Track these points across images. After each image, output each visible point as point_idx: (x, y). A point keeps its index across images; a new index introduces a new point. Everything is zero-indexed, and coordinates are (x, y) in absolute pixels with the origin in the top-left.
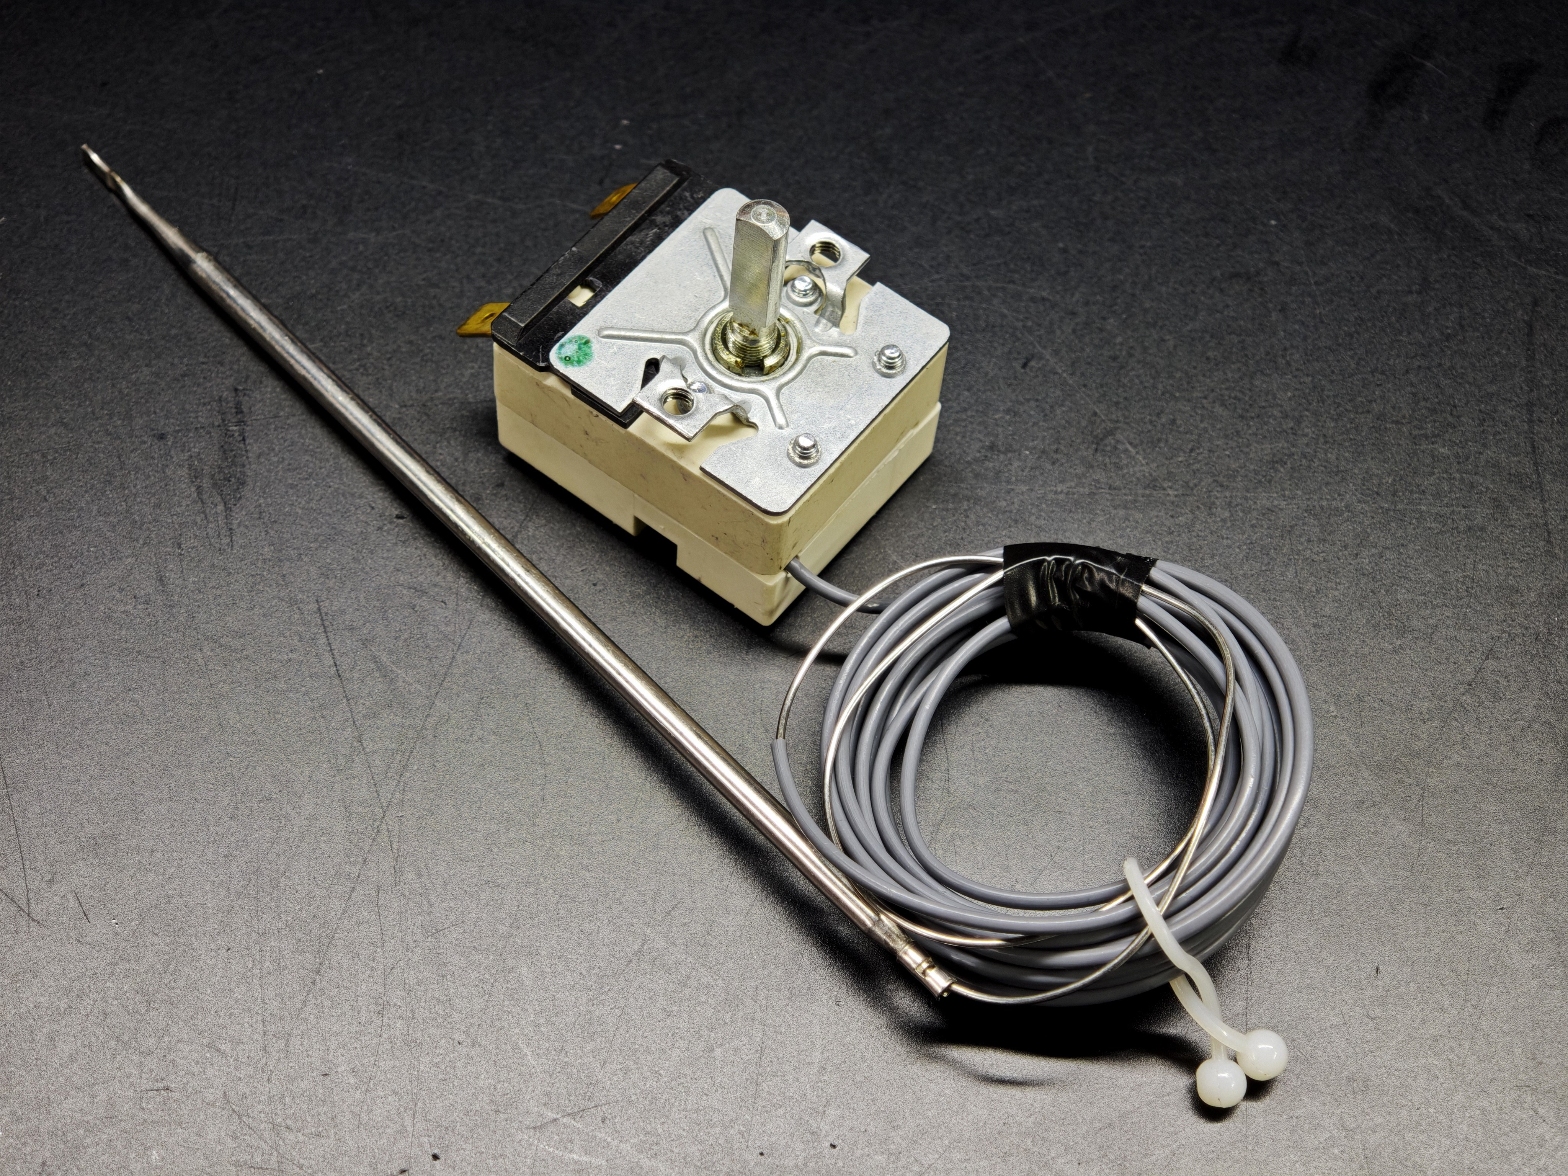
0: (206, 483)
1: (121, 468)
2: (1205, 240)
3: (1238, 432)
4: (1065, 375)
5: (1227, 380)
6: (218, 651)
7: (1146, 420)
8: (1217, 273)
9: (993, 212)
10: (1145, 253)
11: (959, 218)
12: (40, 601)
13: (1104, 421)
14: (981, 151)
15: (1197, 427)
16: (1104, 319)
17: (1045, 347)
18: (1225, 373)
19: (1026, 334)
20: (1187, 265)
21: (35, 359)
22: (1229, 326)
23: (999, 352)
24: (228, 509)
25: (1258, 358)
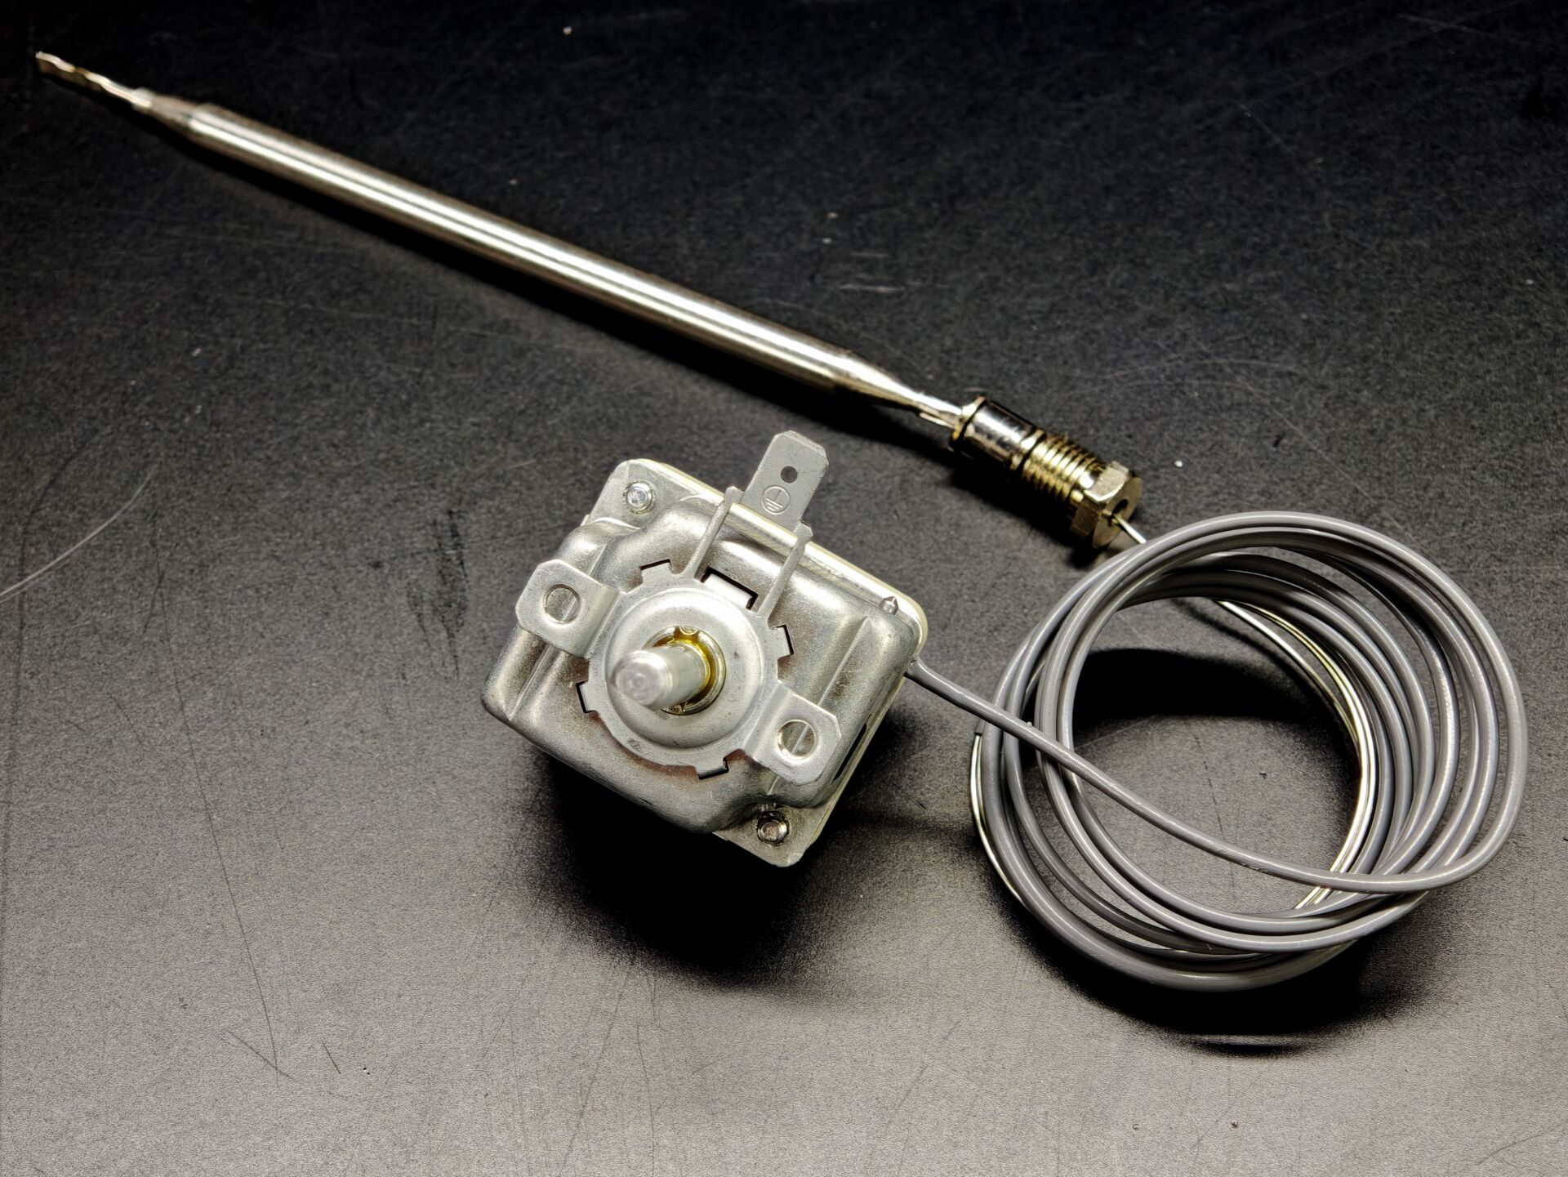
0: (426, 609)
1: (338, 600)
2: (1458, 304)
3: (1512, 503)
4: (1320, 452)
5: (1496, 449)
6: (451, 783)
7: (1412, 495)
8: (1475, 338)
9: (1228, 287)
10: (1396, 321)
11: (1191, 294)
12: (265, 741)
13: (1367, 498)
14: (1210, 224)
15: (1467, 499)
16: (1358, 391)
17: (1296, 424)
18: (1493, 442)
19: (1275, 411)
20: (1442, 330)
21: (243, 492)
22: (1492, 393)
23: (1247, 432)
24: (451, 636)
25: (1527, 424)
